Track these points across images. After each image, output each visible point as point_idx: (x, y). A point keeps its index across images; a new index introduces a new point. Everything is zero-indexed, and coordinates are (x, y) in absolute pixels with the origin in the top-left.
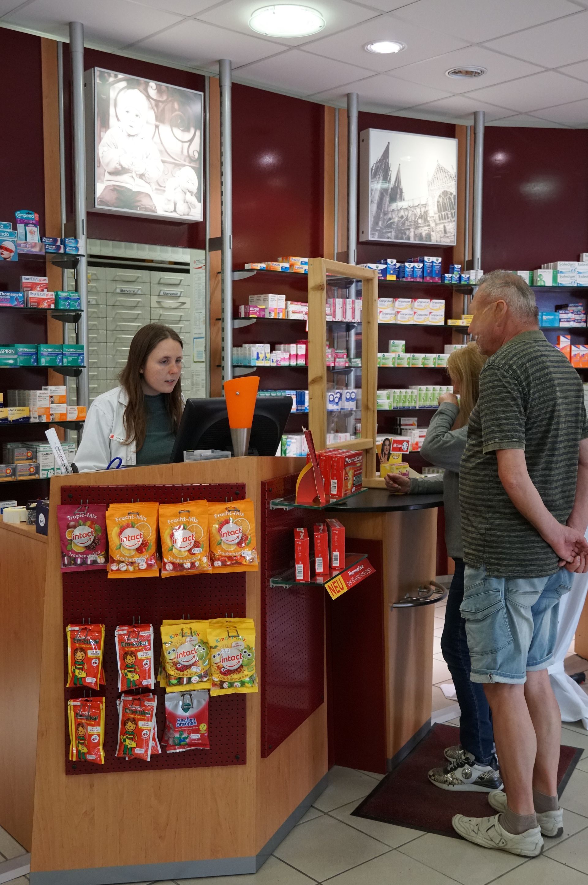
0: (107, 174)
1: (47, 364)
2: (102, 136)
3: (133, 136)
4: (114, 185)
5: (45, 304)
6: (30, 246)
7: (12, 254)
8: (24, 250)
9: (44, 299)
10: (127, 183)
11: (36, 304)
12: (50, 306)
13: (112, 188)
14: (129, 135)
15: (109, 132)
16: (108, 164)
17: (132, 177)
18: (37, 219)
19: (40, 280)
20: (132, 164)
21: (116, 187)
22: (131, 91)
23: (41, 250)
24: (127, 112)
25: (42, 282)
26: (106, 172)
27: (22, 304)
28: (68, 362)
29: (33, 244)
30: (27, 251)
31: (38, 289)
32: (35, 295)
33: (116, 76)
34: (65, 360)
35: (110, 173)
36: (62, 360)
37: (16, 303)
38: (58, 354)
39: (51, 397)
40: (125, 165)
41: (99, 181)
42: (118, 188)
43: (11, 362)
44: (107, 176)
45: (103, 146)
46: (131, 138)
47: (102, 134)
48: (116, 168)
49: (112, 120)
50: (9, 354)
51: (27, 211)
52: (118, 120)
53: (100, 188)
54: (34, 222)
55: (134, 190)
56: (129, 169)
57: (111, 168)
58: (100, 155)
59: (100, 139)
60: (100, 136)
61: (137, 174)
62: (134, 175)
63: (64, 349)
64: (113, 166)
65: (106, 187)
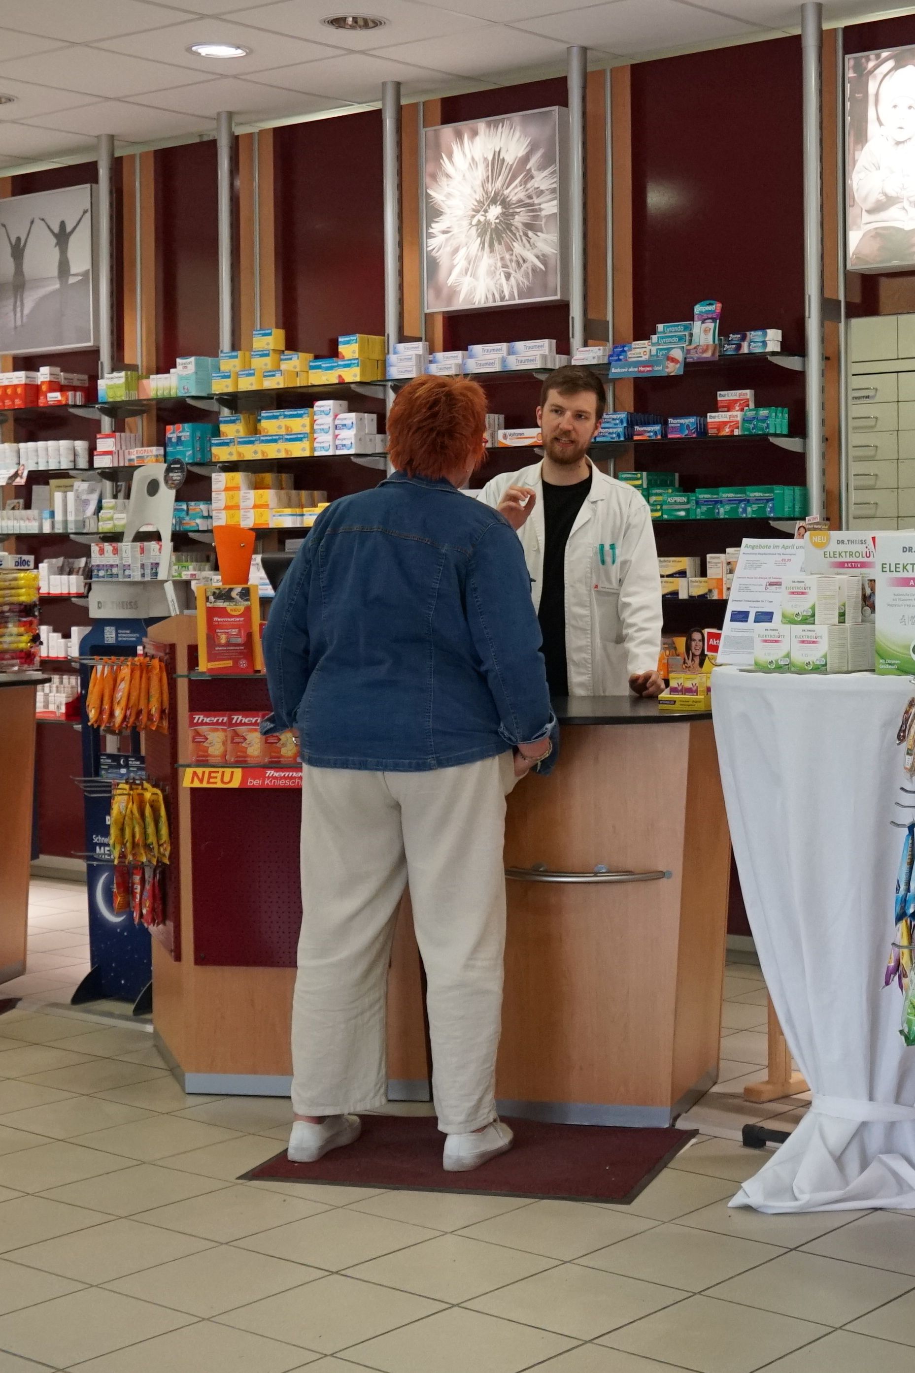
0: (864, 213)
1: (726, 516)
2: (856, 158)
3: (903, 142)
4: (876, 229)
5: (727, 430)
6: (701, 351)
7: (678, 365)
8: (694, 357)
9: (725, 423)
10: (895, 220)
11: (715, 431)
12: (732, 431)
13: (873, 233)
14: (898, 143)
15: (868, 147)
16: (865, 199)
17: (904, 208)
18: (719, 311)
19: (740, 394)
20: (903, 188)
21: (878, 231)
22: (901, 71)
23: (713, 354)
24: (895, 106)
25: (742, 397)
26: (864, 211)
27: (694, 432)
28: (753, 512)
29: (705, 347)
30: (699, 358)
31: (737, 408)
32: (714, 417)
33: (878, 56)
34: (749, 509)
35: (869, 212)
36: (745, 510)
37: (687, 432)
38: (741, 501)
39: (729, 563)
40: (891, 192)
41: (855, 227)
42: (881, 232)
43: (682, 513)
44: (866, 218)
45: (859, 173)
46: (901, 146)
47: (857, 153)
48: (878, 201)
49: (872, 128)
50: (680, 503)
51: (708, 302)
52: (881, 124)
53: (854, 238)
54: (714, 316)
55: (907, 228)
56: (898, 198)
57: (869, 205)
58: (855, 187)
59: (854, 162)
60: (854, 158)
61: (911, 202)
62: (906, 204)
63: (748, 493)
64: (875, 196)
65: (864, 235)
